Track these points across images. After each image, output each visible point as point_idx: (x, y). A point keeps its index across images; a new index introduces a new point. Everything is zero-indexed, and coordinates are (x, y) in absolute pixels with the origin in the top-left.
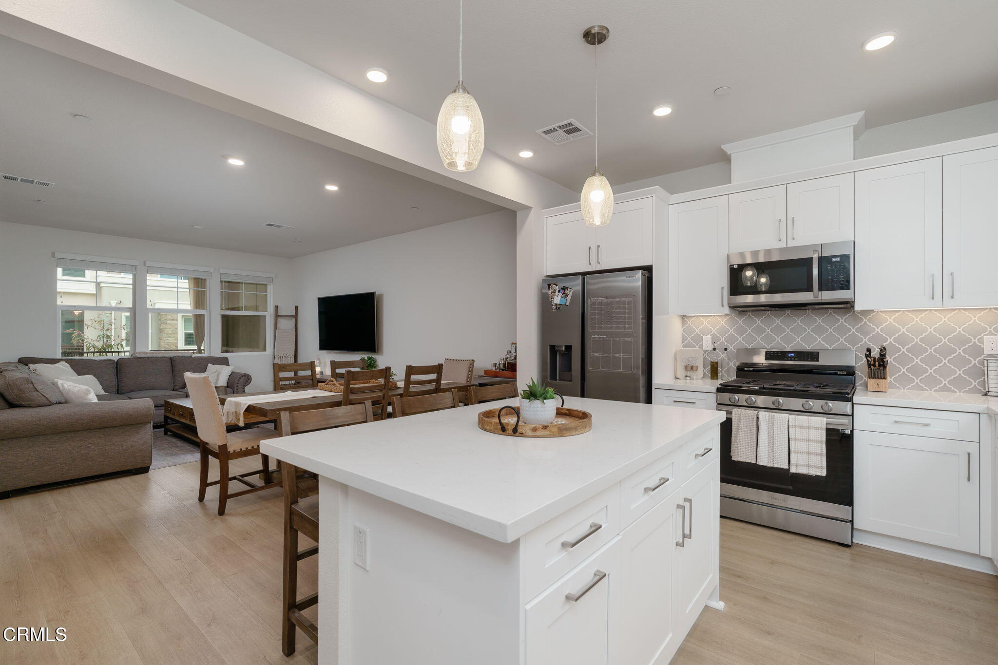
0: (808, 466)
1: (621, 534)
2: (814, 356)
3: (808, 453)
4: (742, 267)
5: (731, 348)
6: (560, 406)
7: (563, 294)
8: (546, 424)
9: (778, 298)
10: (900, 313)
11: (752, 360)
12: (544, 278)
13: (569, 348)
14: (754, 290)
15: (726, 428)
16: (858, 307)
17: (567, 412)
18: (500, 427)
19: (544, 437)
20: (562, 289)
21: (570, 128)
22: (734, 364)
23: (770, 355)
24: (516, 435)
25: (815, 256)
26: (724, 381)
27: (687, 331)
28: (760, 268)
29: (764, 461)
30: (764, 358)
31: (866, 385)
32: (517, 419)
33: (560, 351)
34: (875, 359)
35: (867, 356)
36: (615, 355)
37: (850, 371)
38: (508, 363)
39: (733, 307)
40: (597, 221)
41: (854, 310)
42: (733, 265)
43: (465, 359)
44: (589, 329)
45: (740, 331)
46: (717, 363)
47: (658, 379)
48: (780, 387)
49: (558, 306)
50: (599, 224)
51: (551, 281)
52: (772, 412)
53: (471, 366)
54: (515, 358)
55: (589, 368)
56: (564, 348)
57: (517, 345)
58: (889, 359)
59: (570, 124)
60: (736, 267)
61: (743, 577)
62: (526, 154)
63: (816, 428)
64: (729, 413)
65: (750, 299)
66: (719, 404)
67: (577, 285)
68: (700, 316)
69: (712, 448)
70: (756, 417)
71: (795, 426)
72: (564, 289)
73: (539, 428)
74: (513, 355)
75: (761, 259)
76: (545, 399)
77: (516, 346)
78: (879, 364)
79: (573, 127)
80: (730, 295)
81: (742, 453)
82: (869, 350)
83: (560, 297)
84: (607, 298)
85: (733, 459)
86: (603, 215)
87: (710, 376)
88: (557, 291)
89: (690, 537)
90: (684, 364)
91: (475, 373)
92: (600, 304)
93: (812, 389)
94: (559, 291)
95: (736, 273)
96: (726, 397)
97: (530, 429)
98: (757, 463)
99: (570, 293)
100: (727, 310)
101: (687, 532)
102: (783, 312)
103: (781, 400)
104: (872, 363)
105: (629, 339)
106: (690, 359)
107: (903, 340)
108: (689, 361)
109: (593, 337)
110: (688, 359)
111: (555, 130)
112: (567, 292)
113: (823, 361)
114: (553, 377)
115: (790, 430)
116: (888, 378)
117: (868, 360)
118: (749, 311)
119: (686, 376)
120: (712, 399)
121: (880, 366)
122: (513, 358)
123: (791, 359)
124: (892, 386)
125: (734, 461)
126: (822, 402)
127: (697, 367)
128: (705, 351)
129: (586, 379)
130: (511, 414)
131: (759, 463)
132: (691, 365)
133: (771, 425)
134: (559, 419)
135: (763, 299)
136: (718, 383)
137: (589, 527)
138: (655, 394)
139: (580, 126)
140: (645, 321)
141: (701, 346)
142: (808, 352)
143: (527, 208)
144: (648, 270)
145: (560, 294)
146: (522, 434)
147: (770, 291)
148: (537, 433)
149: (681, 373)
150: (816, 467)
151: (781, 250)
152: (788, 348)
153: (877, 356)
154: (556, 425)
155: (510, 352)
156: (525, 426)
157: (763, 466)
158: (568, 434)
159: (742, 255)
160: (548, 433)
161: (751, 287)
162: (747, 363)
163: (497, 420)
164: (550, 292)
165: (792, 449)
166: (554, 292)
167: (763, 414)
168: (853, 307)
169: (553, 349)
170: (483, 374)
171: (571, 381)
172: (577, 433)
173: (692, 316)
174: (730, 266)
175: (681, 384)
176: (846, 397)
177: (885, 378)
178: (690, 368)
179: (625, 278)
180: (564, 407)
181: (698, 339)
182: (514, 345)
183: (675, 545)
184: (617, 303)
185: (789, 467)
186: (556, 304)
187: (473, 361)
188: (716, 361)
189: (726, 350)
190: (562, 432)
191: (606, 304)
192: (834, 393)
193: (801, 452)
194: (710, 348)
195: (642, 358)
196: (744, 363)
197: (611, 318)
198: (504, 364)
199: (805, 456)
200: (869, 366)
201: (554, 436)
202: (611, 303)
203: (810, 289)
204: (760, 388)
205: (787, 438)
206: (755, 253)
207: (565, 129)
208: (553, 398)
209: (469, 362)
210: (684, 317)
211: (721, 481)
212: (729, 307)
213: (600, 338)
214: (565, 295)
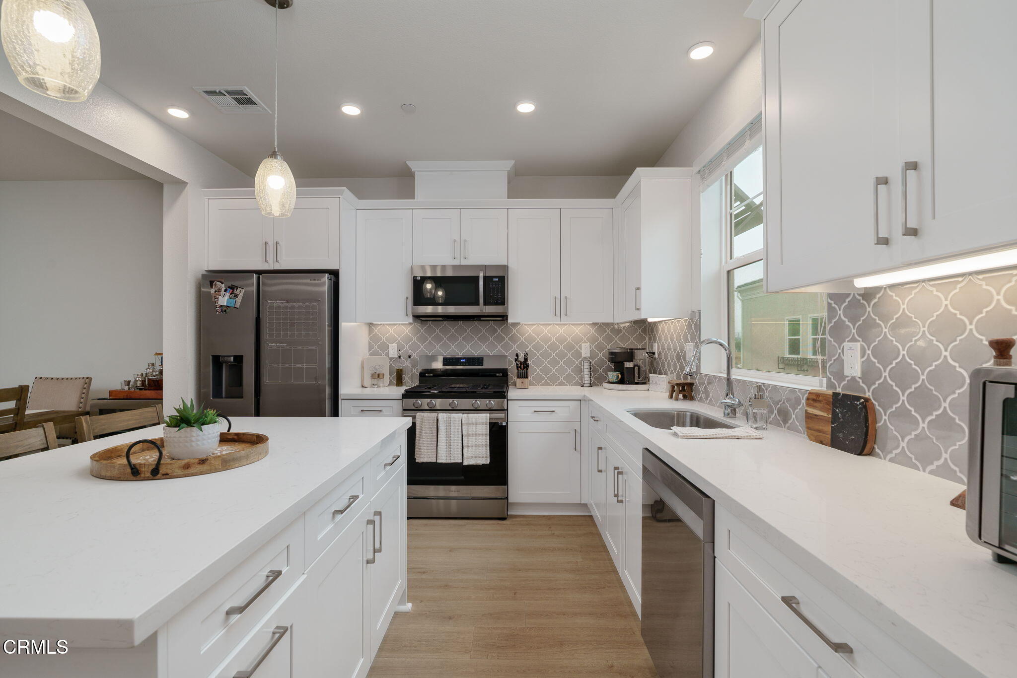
0: (477, 457)
1: (305, 573)
2: (479, 361)
3: (477, 446)
4: (424, 279)
5: (414, 355)
6: (226, 431)
7: (231, 294)
8: (203, 457)
9: (452, 310)
10: (536, 326)
11: (431, 366)
12: (205, 273)
13: (239, 359)
14: (433, 302)
15: (412, 433)
16: (510, 321)
17: (235, 437)
18: (129, 470)
19: (201, 473)
20: (229, 287)
21: (242, 97)
22: (417, 370)
23: (446, 361)
24: (157, 477)
25: (481, 275)
26: (409, 388)
27: (374, 339)
28: (439, 281)
29: (443, 459)
30: (442, 365)
31: (515, 385)
32: (158, 454)
33: (227, 362)
34: (521, 362)
35: (516, 360)
36: (298, 365)
37: (505, 372)
38: (149, 380)
39: (417, 317)
40: (276, 211)
41: (507, 322)
42: (417, 277)
43: (74, 377)
44: (265, 335)
45: (422, 339)
46: (401, 370)
47: (345, 389)
48: (455, 390)
49: (224, 308)
50: (278, 215)
51: (212, 278)
52: (449, 413)
53: (85, 386)
54: (161, 372)
55: (266, 380)
56: (232, 358)
57: (164, 356)
58: (529, 362)
59: (242, 92)
60: (419, 278)
61: (427, 572)
62: (179, 113)
63: (482, 423)
64: (414, 418)
65: (429, 310)
66: (404, 410)
67: (252, 285)
68: (387, 324)
69: (399, 455)
70: (436, 418)
71: (467, 424)
72: (233, 288)
73: (194, 463)
74: (158, 368)
75: (439, 274)
76: (203, 424)
77: (162, 357)
78: (524, 366)
79: (246, 97)
80: (414, 305)
81: (424, 455)
82: (517, 355)
83: (226, 298)
84: (287, 301)
85: (417, 461)
86: (283, 205)
87: (395, 383)
88: (223, 289)
89: (380, 551)
90: (371, 372)
91: (91, 396)
92: (279, 307)
93: (479, 390)
94: (226, 291)
95: (418, 284)
96: (410, 402)
97: (180, 467)
98: (438, 462)
99: (241, 293)
100: (411, 320)
101: (377, 546)
102: (456, 323)
103: (456, 401)
104: (519, 366)
105: (313, 348)
106: (377, 367)
107: (537, 347)
108: (376, 369)
109: (269, 345)
110: (375, 368)
111: (220, 94)
112: (235, 292)
113: (487, 365)
114: (217, 393)
115: (463, 428)
116: (529, 377)
117: (517, 364)
118: (430, 321)
119: (374, 385)
120: (397, 406)
121: (524, 368)
122: (158, 373)
123: (462, 364)
124: (531, 384)
125: (418, 462)
126: (487, 401)
127: (384, 375)
128: (391, 359)
129: (261, 394)
130: (148, 449)
131: (439, 461)
132: (377, 373)
133: (449, 423)
134: (223, 447)
135: (440, 310)
136: (402, 390)
137: (265, 578)
138: (342, 405)
139: (255, 98)
140: (331, 328)
141: (387, 354)
142: (475, 358)
143: (180, 184)
144: (335, 274)
145: (228, 294)
146: (167, 474)
147: (446, 303)
148: (191, 471)
149: (368, 381)
150: (482, 457)
151: (454, 267)
152: (460, 354)
153: (522, 360)
154: (219, 456)
155: (153, 365)
156: (171, 464)
157: (442, 463)
158: (237, 465)
159: (423, 268)
160: (209, 468)
161: (430, 299)
162: (428, 369)
163: (124, 461)
164: (213, 291)
165: (464, 444)
166: (219, 291)
167: (442, 416)
168: (507, 319)
169: (217, 361)
170: (107, 396)
171: (242, 397)
172: (248, 462)
173: (379, 324)
174: (414, 277)
175: (369, 392)
176: (502, 395)
177: (527, 377)
178: (377, 376)
179: (308, 281)
180: (231, 431)
181: (384, 347)
182: (160, 357)
183: (365, 562)
184: (300, 307)
185: (463, 461)
186: (221, 306)
187: (90, 379)
188: (401, 368)
189: (410, 357)
190: (226, 464)
191: (286, 307)
192: (494, 392)
193: (471, 446)
194: (396, 356)
195: (328, 368)
196: (425, 369)
197: (293, 324)
198: (143, 382)
199: (474, 448)
200: (518, 367)
201: (216, 471)
202: (293, 307)
203: (477, 303)
204: (440, 392)
205: (461, 435)
206: (434, 268)
207: (235, 97)
208: (215, 422)
209: (82, 381)
210: (370, 325)
211: (408, 484)
212: (413, 316)
213: (278, 347)
214: (234, 295)
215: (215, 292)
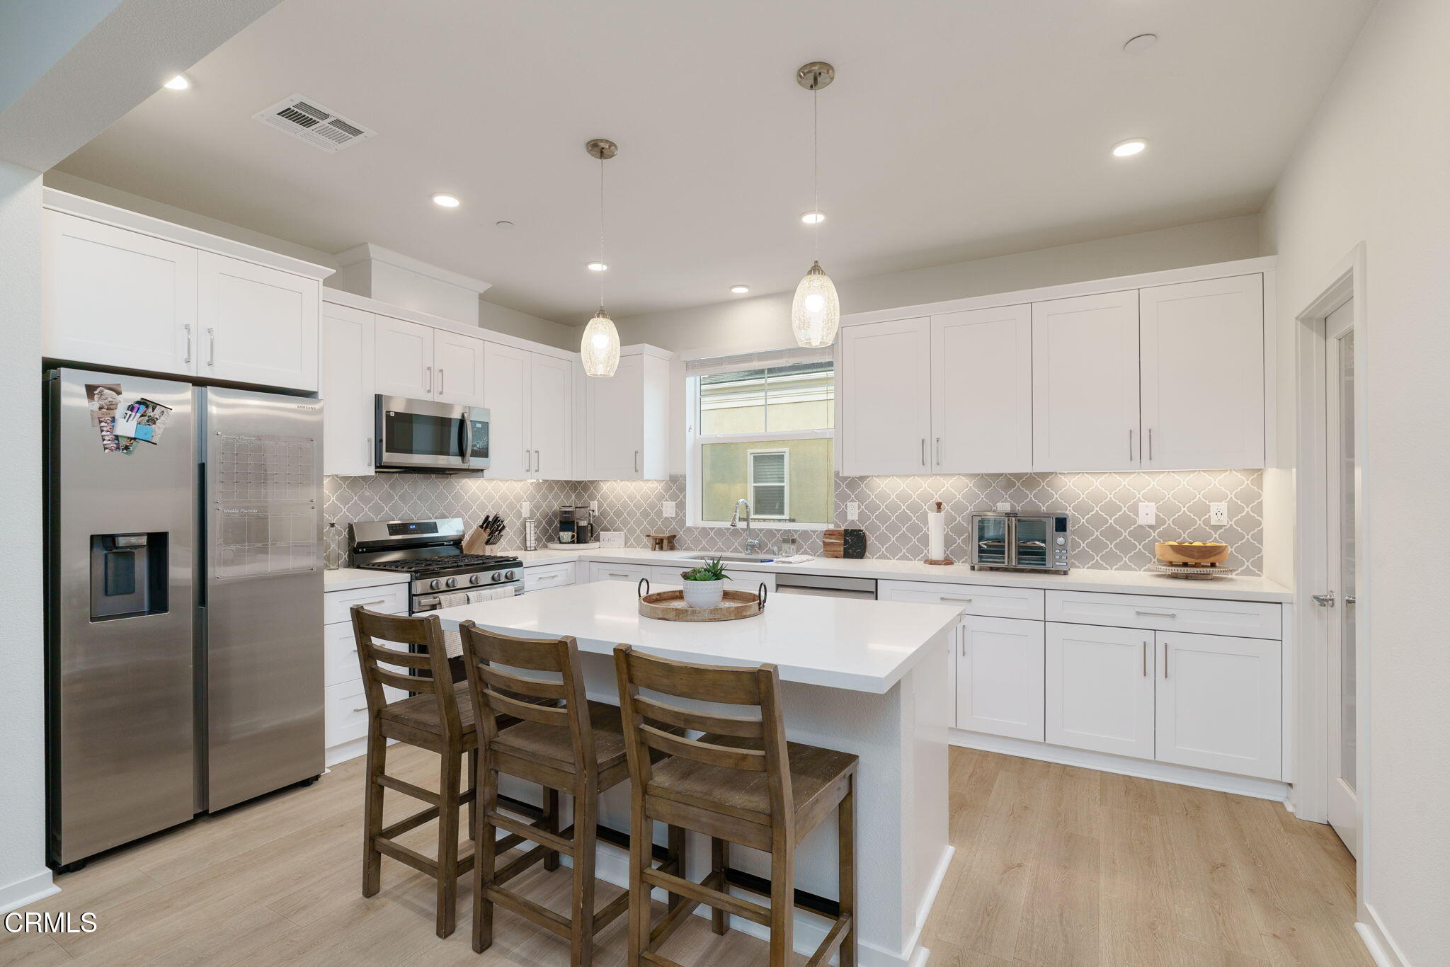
2: (432, 526)
7: (142, 416)
13: (158, 542)
20: (137, 402)
23: (394, 529)
37: (457, 541)
42: (390, 412)
44: (216, 495)
56: (142, 538)
60: (392, 414)
66: (414, 596)
80: (386, 451)
84: (259, 438)
88: (122, 406)
92: (243, 447)
94: (130, 408)
96: (426, 584)
99: (161, 416)
100: (373, 471)
109: (225, 513)
112: (153, 414)
120: (403, 592)
123: (413, 532)
145: (135, 415)
164: (93, 406)
166: (112, 407)
174: (387, 412)
179: (295, 407)
184: (282, 449)
186: (118, 437)
197: (269, 477)
206: (410, 402)
212: (376, 465)
213: (242, 515)
214: (147, 418)
215: (101, 408)
